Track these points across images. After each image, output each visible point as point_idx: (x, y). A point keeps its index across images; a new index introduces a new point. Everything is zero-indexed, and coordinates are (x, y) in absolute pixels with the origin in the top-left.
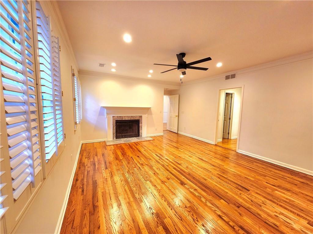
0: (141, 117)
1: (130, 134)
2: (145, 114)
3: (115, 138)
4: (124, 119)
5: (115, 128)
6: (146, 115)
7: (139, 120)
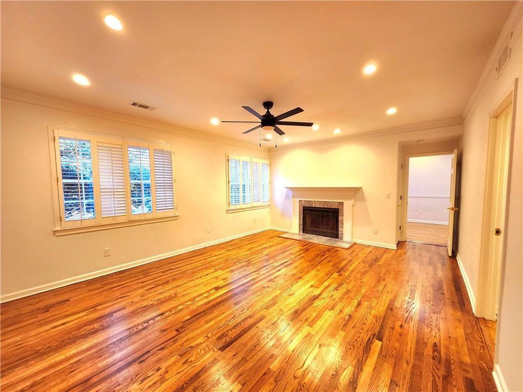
0: (342, 204)
1: (323, 230)
2: (349, 199)
3: (301, 232)
4: (314, 206)
5: (302, 217)
6: (351, 202)
7: (338, 209)
